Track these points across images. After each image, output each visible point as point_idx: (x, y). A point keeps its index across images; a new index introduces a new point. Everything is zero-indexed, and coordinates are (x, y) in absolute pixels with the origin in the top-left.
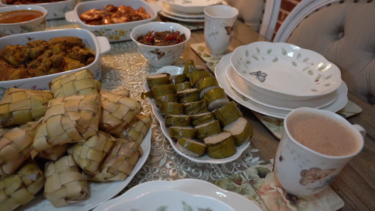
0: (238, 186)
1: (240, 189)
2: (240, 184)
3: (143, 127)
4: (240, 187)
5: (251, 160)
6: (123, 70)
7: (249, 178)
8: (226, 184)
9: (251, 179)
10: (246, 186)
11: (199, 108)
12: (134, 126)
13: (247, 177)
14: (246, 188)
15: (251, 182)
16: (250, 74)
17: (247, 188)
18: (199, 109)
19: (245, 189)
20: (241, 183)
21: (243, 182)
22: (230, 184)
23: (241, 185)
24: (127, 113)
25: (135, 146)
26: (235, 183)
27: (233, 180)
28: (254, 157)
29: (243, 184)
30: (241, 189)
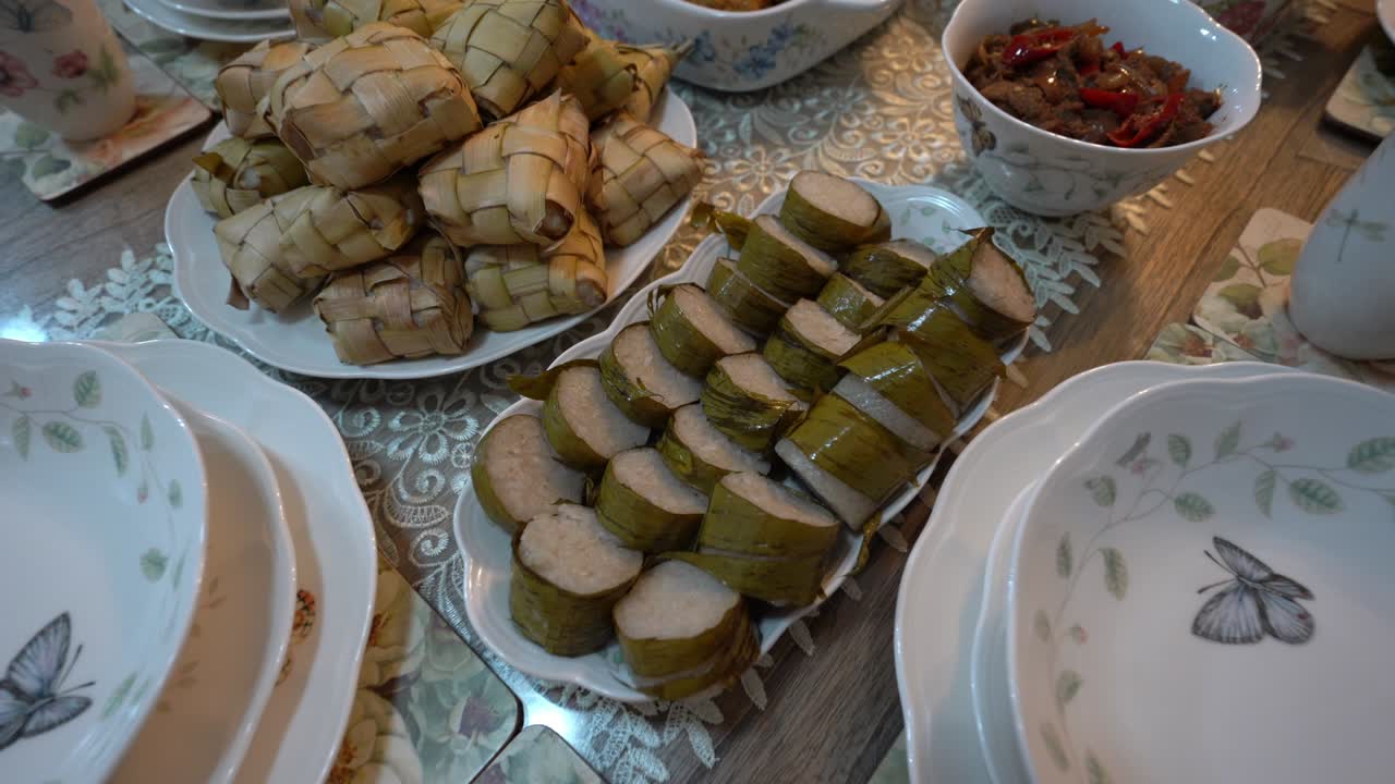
0: (456, 725)
1: (442, 736)
2: (465, 729)
3: (536, 292)
4: (450, 732)
5: (636, 743)
6: (887, 111)
7: (510, 759)
8: (452, 673)
9: (510, 771)
10: (463, 759)
11: (729, 413)
12: (514, 265)
13: (511, 750)
14: (457, 760)
15: (493, 773)
16: (1220, 543)
17: (455, 767)
18: (727, 416)
19: (450, 758)
20: (474, 733)
21: (482, 740)
22: (455, 692)
23: (463, 737)
24: (490, 207)
25: (430, 312)
26: (466, 710)
27: (478, 695)
28: (658, 752)
29: (471, 741)
30: (443, 740)
